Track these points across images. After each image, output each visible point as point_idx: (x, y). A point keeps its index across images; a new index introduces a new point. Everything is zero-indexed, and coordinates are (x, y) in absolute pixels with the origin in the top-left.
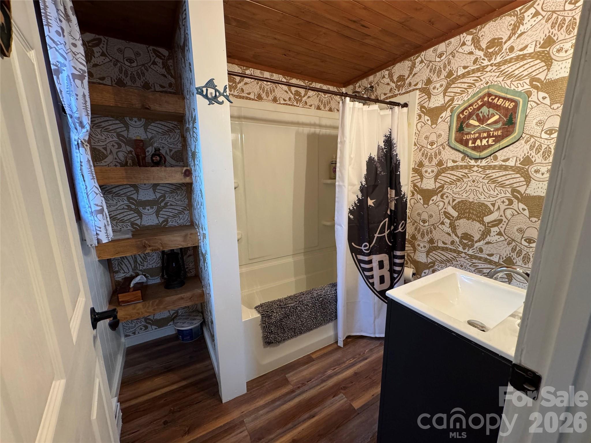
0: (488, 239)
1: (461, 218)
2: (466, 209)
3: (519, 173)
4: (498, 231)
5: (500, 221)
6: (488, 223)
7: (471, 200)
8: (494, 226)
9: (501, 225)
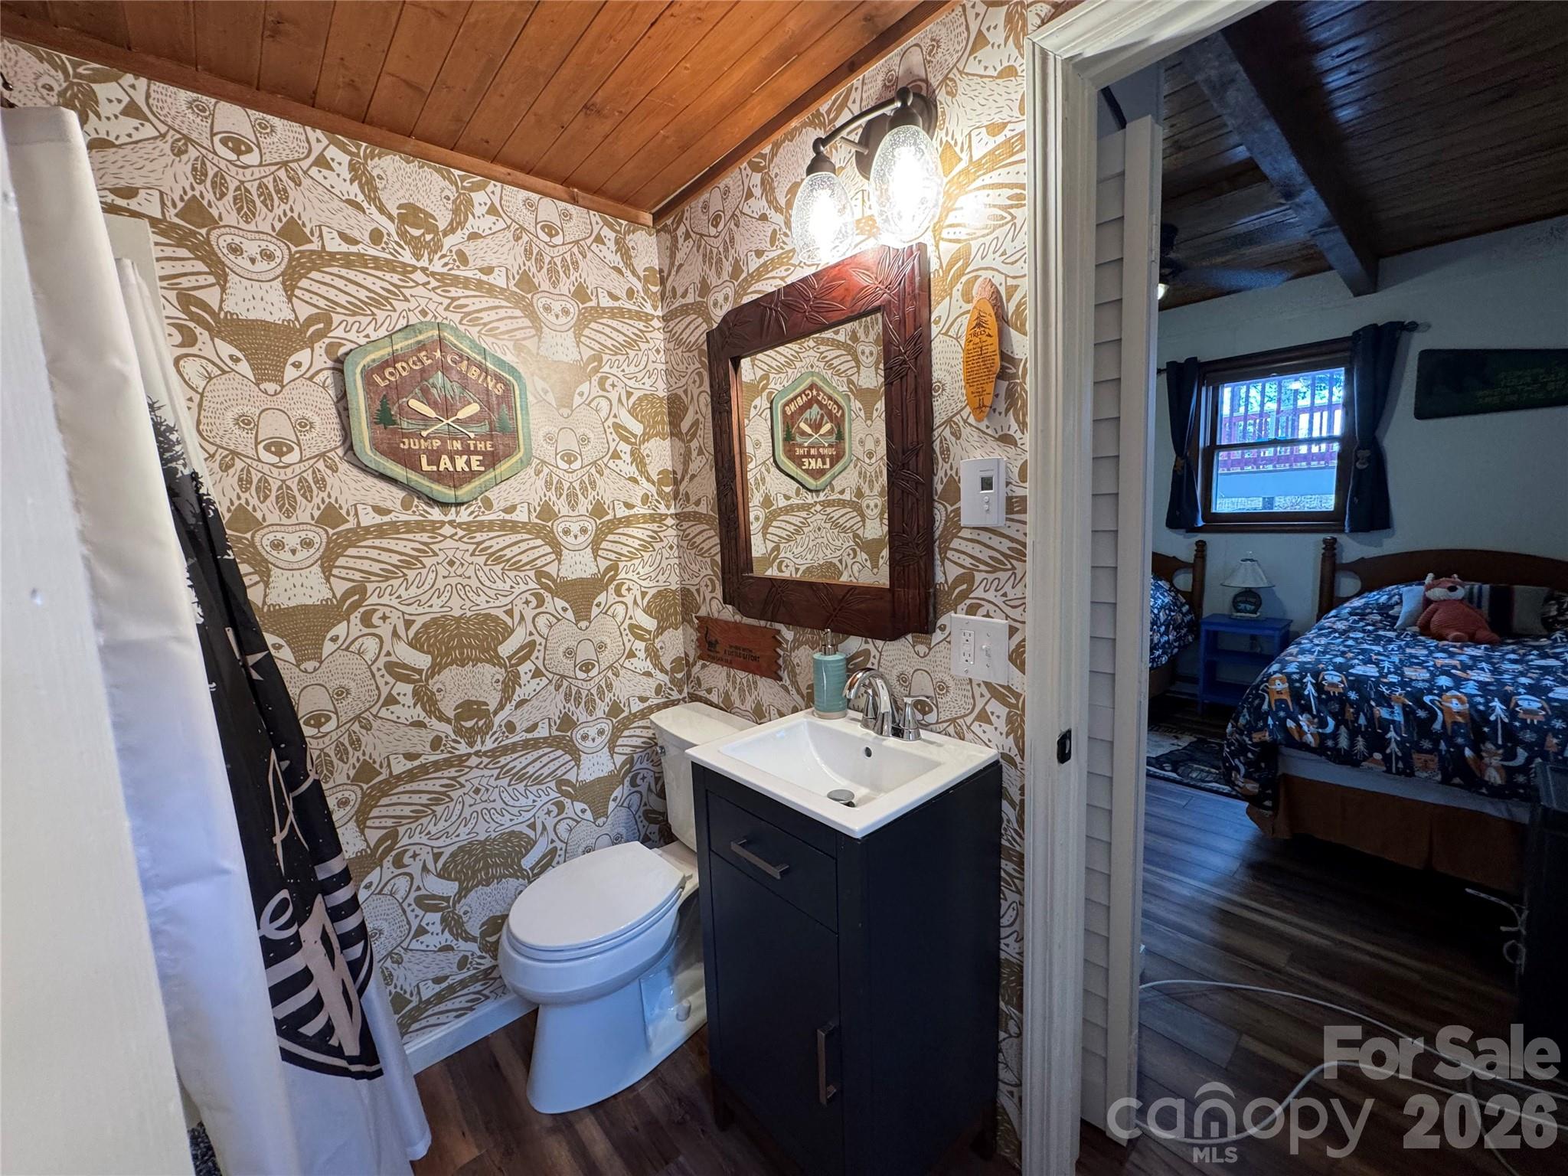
0: (520, 693)
1: (442, 668)
2: (451, 638)
3: (540, 538)
4: (533, 668)
5: (532, 645)
6: (510, 658)
7: (457, 613)
8: (520, 663)
9: (535, 654)
